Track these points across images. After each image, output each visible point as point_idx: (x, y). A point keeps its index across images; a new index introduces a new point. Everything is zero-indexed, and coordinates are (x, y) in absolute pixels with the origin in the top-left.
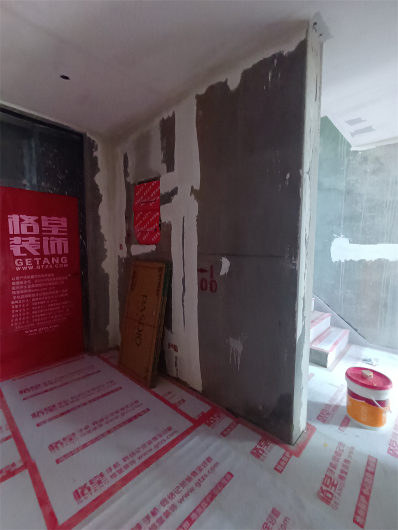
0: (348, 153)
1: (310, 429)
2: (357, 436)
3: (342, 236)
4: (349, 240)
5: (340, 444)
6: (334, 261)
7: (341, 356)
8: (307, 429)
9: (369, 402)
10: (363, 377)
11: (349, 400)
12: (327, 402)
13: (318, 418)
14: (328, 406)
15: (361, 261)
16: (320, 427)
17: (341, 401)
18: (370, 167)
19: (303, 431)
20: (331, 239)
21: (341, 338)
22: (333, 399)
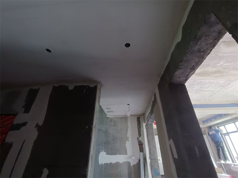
0: (106, 117)
3: (103, 151)
4: (106, 153)
6: (100, 164)
15: (111, 163)
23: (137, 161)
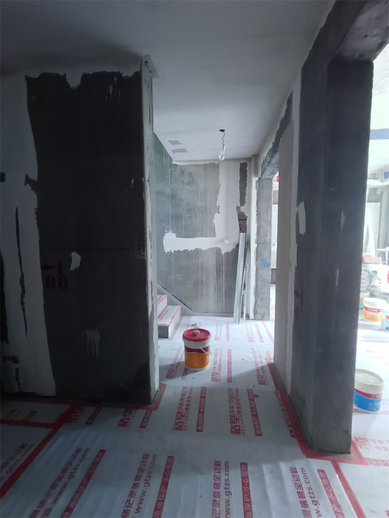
0: (171, 165)
1: (163, 387)
2: (193, 378)
3: (171, 231)
4: (176, 235)
5: (184, 388)
6: (166, 252)
7: (177, 326)
8: (160, 387)
9: (199, 351)
10: (194, 335)
11: (186, 355)
12: (172, 363)
13: (167, 377)
14: (173, 365)
15: (185, 251)
16: (169, 383)
17: (181, 359)
18: (186, 179)
19: (157, 391)
20: (163, 234)
21: (176, 313)
22: (175, 359)
23: (234, 247)
